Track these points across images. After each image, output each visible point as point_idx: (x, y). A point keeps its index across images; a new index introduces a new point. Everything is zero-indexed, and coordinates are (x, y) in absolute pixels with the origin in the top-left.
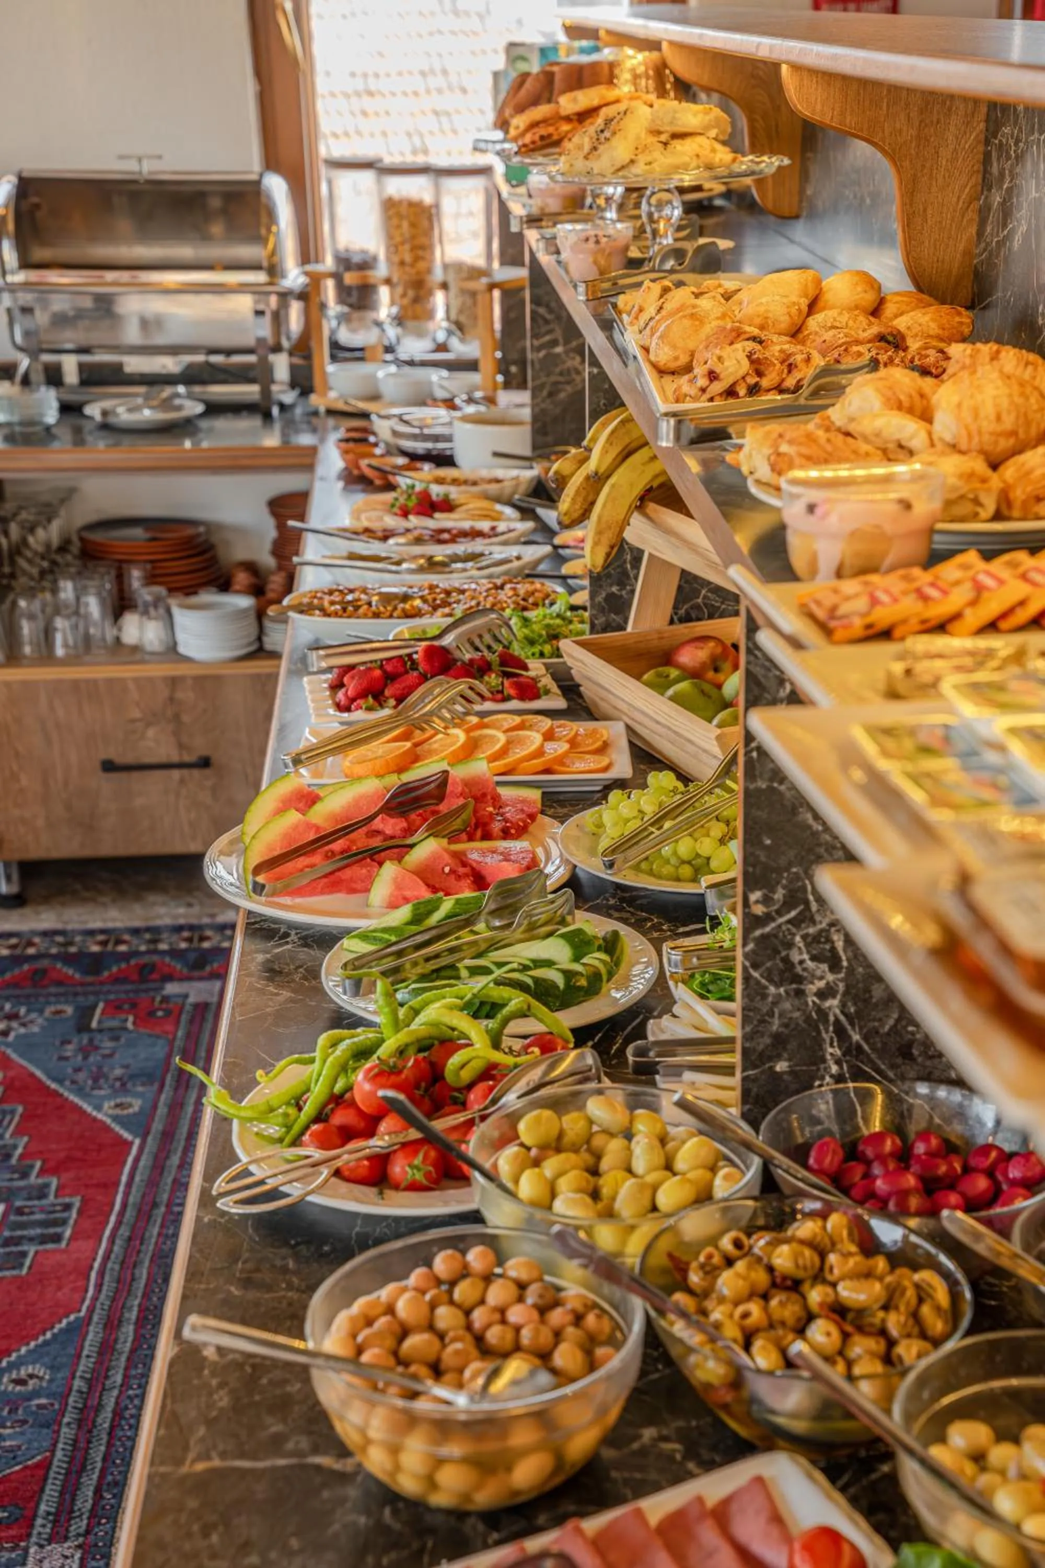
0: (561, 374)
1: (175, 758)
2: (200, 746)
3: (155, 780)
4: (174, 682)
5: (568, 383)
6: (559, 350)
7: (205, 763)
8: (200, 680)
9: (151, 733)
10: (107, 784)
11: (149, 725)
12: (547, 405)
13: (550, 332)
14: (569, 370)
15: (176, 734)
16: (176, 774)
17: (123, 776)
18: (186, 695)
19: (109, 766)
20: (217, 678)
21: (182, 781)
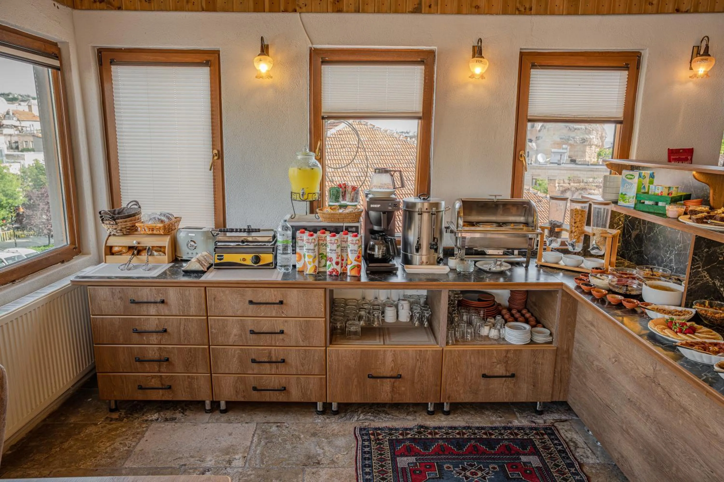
0: (700, 277)
1: (504, 374)
2: (512, 370)
3: (497, 380)
4: (507, 351)
5: (701, 280)
6: (700, 270)
7: (513, 376)
8: (515, 351)
9: (498, 366)
10: (483, 381)
11: (498, 364)
12: (693, 287)
13: (698, 264)
14: (702, 276)
15: (506, 367)
16: (504, 379)
17: (488, 379)
18: (510, 355)
19: (484, 376)
20: (521, 351)
21: (505, 381)
